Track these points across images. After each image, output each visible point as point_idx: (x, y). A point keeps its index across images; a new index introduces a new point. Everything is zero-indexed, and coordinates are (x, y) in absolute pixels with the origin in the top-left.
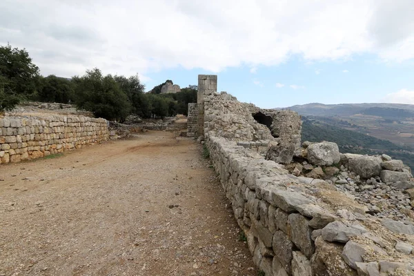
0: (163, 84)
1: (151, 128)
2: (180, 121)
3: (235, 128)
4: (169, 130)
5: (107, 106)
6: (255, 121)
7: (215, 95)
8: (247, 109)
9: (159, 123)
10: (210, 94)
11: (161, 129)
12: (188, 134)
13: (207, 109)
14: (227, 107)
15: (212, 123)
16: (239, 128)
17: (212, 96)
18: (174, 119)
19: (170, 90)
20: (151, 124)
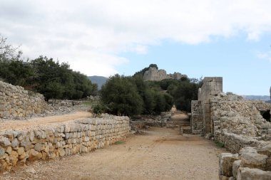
0: (146, 69)
1: (150, 125)
2: (175, 116)
3: (242, 127)
4: (170, 127)
5: (127, 105)
6: (263, 120)
7: (222, 96)
8: (254, 108)
9: (158, 119)
10: (216, 95)
11: (162, 125)
12: (193, 131)
13: (215, 110)
14: (234, 107)
15: (224, 123)
16: (245, 127)
17: (219, 97)
18: (170, 115)
19: (154, 77)
20: (150, 121)
